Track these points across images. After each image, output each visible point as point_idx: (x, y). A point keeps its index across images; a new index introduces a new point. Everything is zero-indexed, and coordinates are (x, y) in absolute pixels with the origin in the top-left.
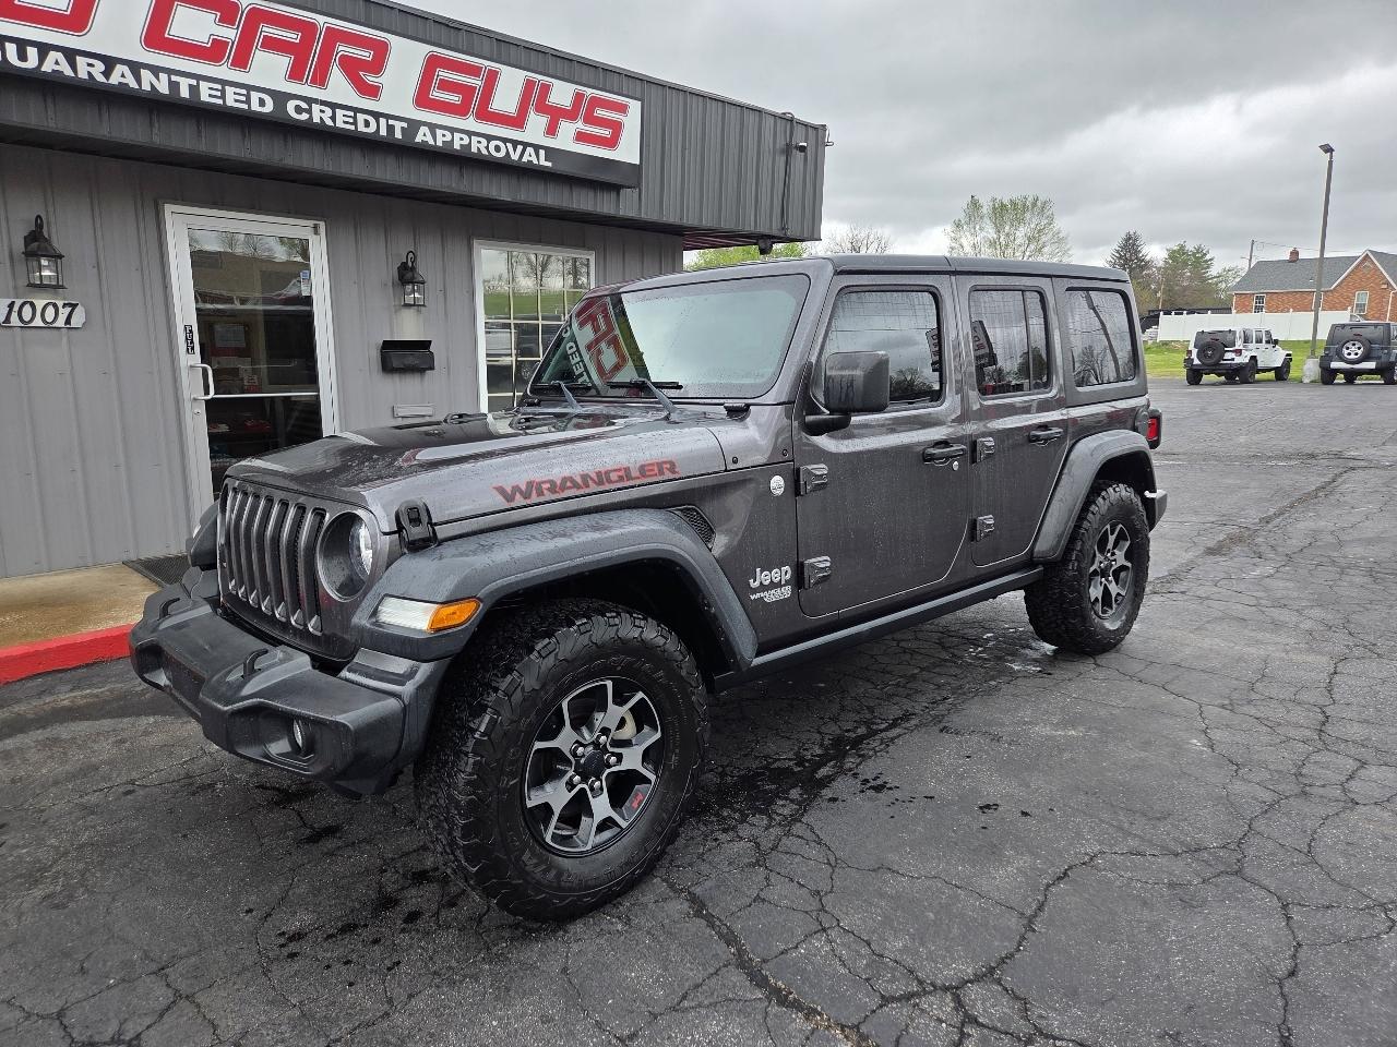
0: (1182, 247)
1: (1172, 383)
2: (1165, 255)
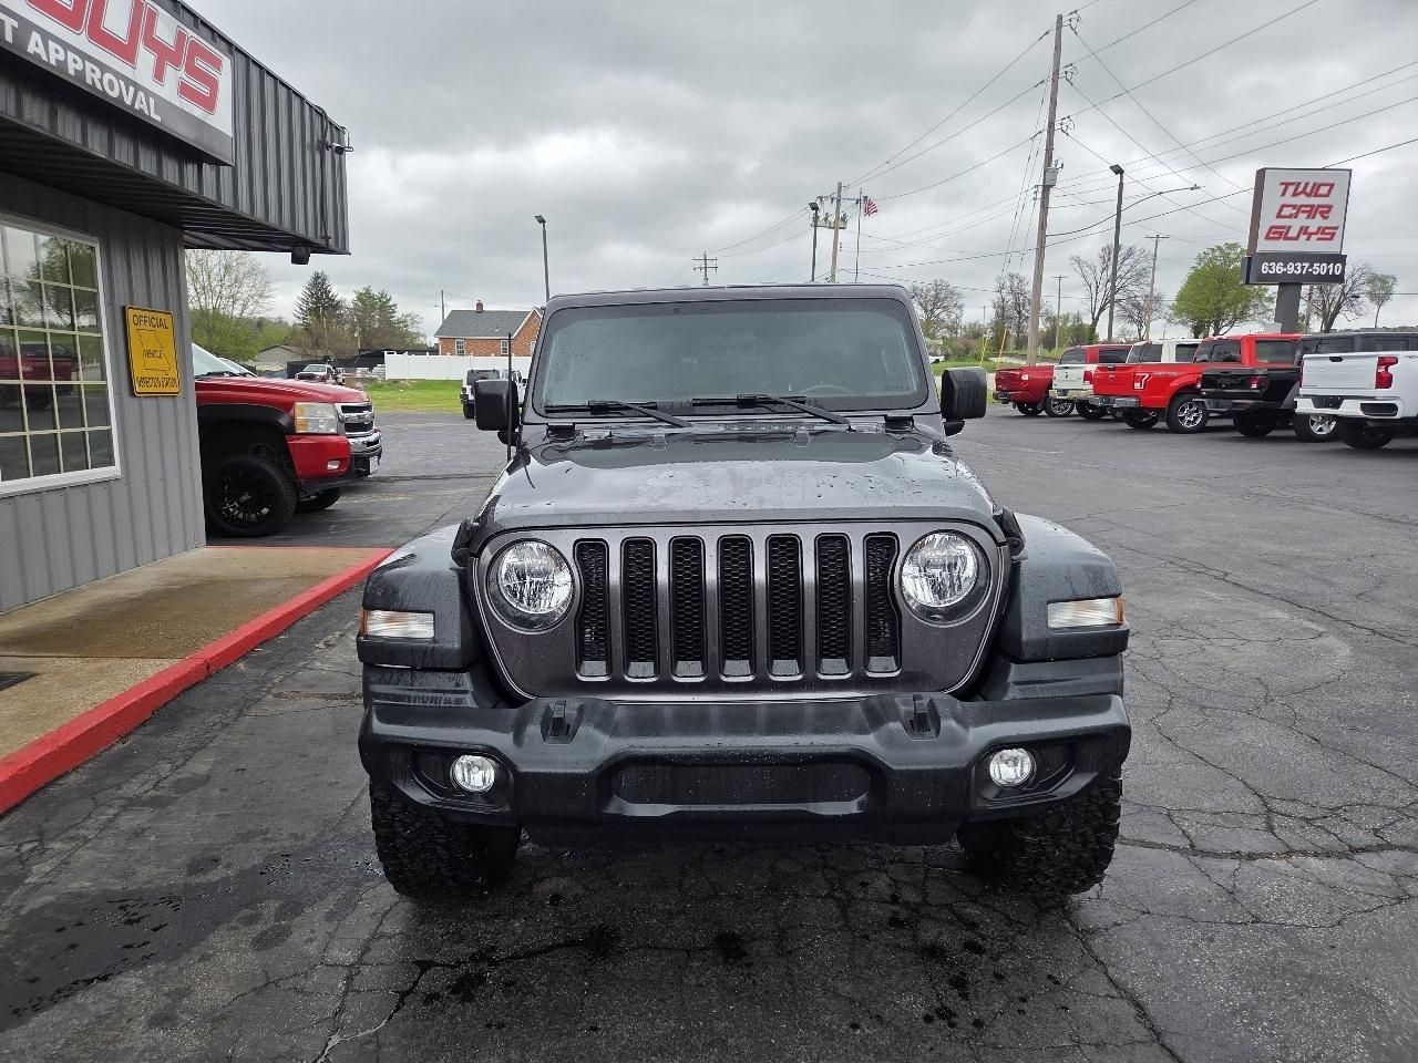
0: (368, 290)
1: (452, 418)
2: (354, 296)
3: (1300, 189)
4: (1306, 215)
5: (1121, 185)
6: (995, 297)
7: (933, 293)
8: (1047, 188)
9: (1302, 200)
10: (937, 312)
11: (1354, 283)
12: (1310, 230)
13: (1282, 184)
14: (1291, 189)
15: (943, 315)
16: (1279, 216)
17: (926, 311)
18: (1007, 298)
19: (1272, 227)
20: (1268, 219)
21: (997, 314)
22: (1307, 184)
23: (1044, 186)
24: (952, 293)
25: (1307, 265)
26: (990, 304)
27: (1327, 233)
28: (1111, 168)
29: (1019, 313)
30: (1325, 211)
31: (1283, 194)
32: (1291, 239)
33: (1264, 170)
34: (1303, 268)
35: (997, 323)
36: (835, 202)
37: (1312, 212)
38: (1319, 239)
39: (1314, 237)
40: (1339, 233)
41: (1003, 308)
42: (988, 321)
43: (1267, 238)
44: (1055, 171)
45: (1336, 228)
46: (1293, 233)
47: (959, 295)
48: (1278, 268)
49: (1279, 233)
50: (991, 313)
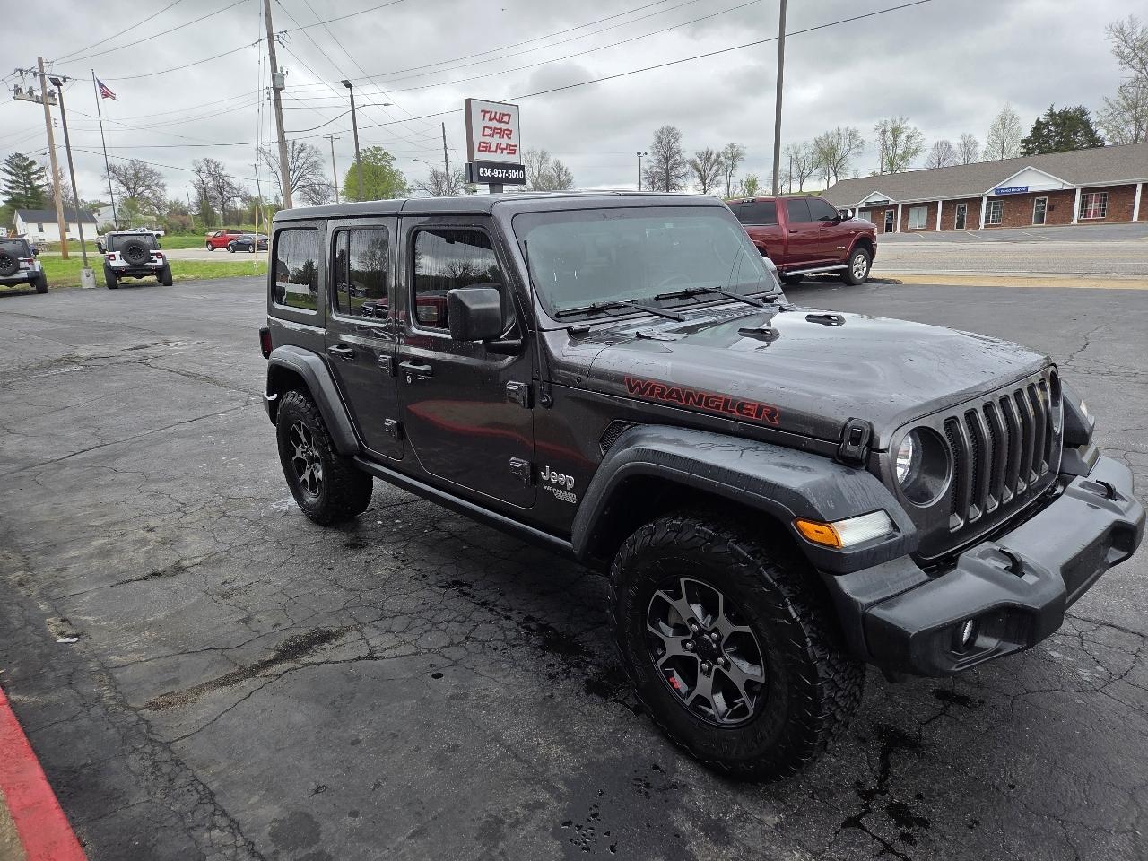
3: (493, 116)
4: (498, 135)
5: (352, 96)
6: (195, 178)
7: (132, 172)
8: (277, 90)
9: (494, 124)
10: (140, 190)
11: (456, 180)
12: (502, 146)
13: (482, 111)
14: (488, 115)
15: (147, 193)
16: (484, 135)
17: (128, 189)
18: (206, 180)
19: (481, 143)
20: (477, 138)
21: (200, 194)
22: (496, 113)
23: (274, 87)
24: (152, 172)
25: (504, 171)
26: (192, 185)
27: (512, 150)
28: (342, 82)
29: (221, 193)
30: (509, 134)
31: (484, 119)
32: (493, 151)
33: (470, 99)
34: (502, 173)
35: (201, 202)
36: (38, 78)
37: (502, 133)
38: (508, 153)
39: (505, 151)
40: (517, 149)
41: (205, 189)
42: (193, 200)
43: (479, 150)
44: (282, 76)
45: (516, 146)
46: (493, 148)
47: (159, 175)
48: (489, 173)
49: (486, 148)
50: (194, 194)
